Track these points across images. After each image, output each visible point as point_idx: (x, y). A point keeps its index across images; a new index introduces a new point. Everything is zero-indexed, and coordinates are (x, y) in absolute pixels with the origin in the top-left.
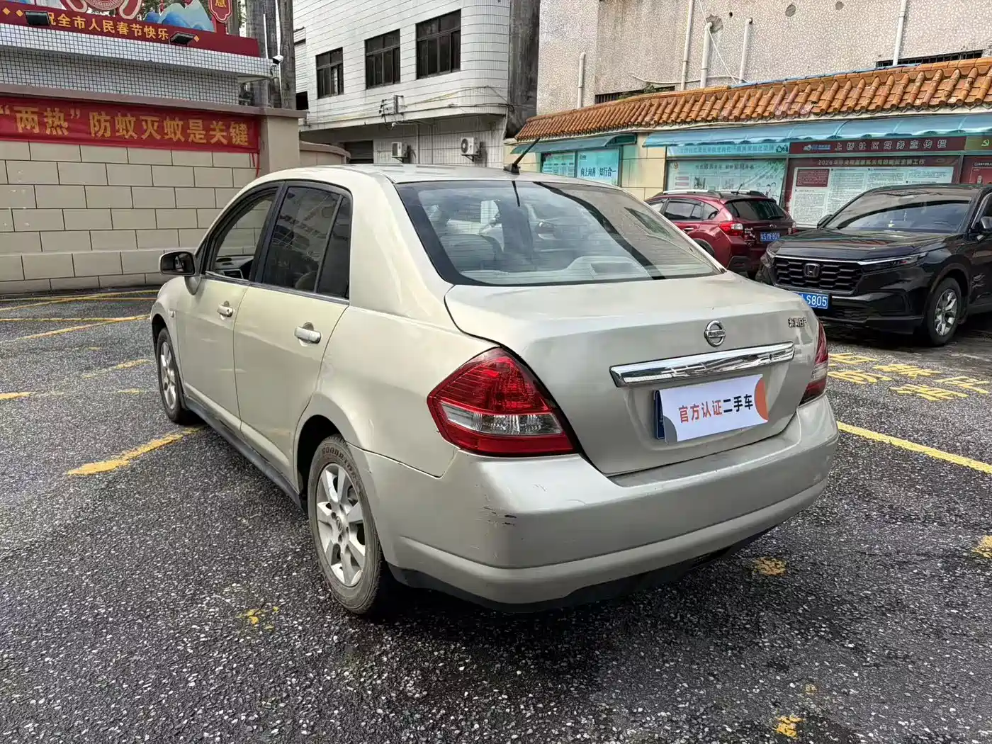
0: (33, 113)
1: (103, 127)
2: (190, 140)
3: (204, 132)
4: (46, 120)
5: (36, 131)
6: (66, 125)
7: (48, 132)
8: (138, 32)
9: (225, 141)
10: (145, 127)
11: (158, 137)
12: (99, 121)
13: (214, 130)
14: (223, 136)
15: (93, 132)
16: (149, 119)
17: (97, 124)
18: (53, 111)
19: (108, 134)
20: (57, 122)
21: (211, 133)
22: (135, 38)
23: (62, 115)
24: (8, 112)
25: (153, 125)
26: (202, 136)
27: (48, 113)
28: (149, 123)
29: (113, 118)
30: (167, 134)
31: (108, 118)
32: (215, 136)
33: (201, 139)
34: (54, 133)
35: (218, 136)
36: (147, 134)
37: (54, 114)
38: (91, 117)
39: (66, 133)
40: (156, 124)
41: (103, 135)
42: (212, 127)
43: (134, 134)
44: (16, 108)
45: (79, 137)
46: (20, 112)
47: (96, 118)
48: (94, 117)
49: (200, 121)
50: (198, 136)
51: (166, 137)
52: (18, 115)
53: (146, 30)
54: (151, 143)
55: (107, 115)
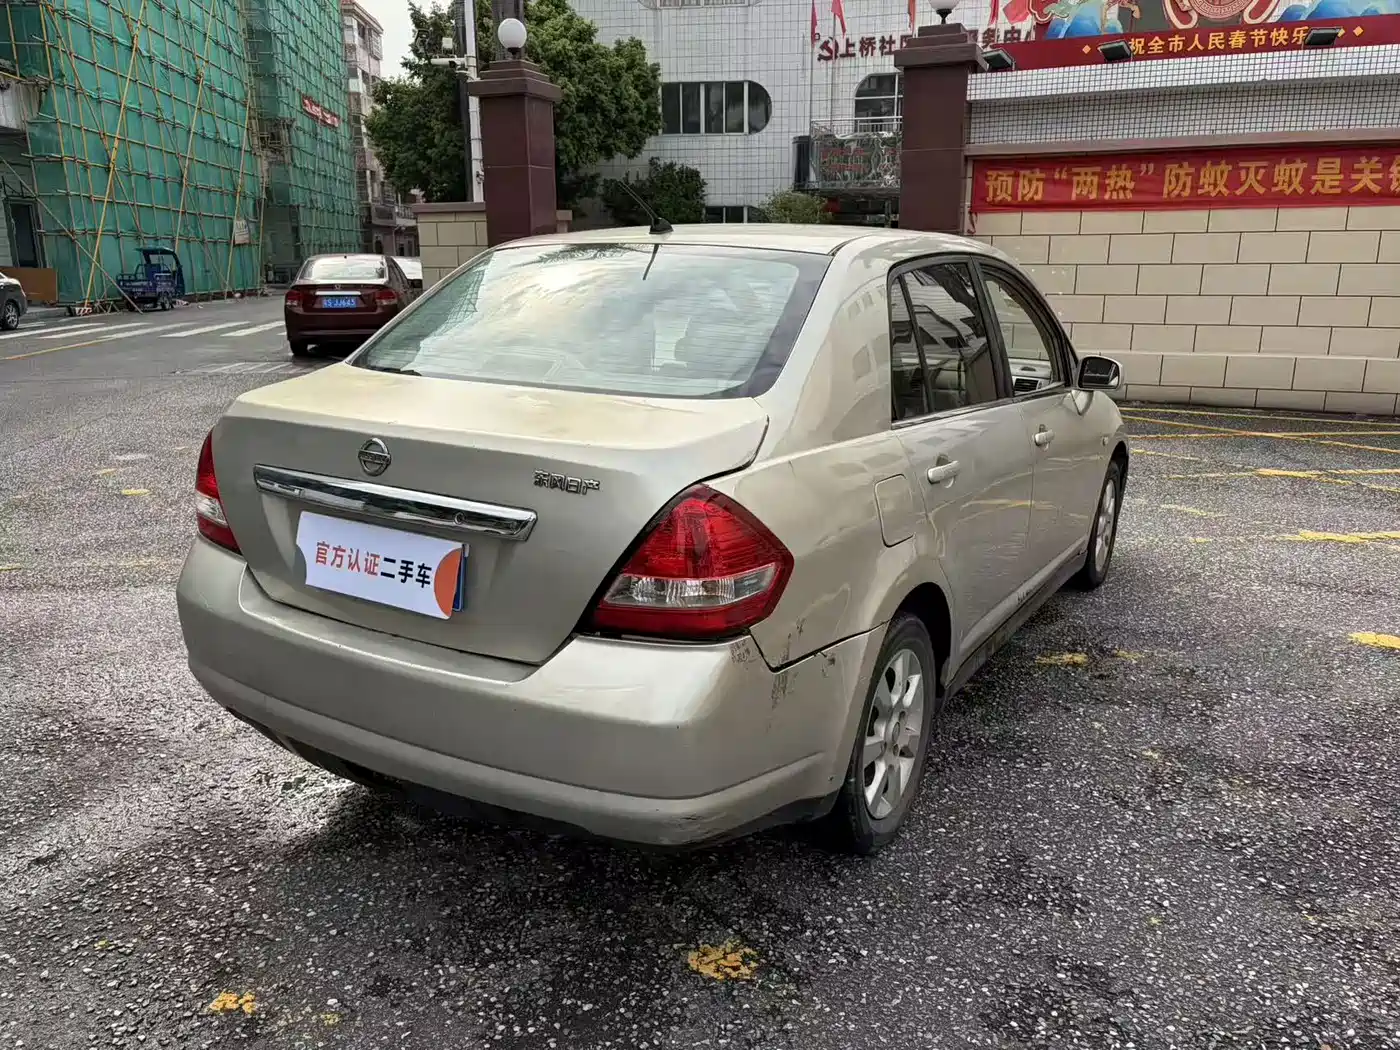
0: (1094, 174)
1: (1181, 183)
2: (1313, 192)
3: (1341, 177)
4: (1107, 182)
5: (1093, 196)
6: (1131, 185)
7: (1107, 197)
8: (1260, 40)
9: (1375, 188)
10: (1243, 178)
11: (1261, 190)
12: (1177, 177)
13: (1361, 171)
14: (1373, 180)
15: (1165, 191)
16: (1253, 165)
17: (1173, 179)
18: (1118, 169)
19: (1187, 193)
20: (1121, 183)
21: (1354, 176)
22: (1256, 51)
23: (1129, 174)
24: (1064, 176)
25: (1256, 173)
26: (1337, 183)
27: (1113, 173)
28: (1252, 171)
29: (1198, 171)
30: (1276, 185)
31: (1192, 170)
32: (1359, 180)
33: (1332, 187)
34: (1115, 197)
35: (1366, 180)
36: (1246, 186)
37: (1120, 173)
38: (1168, 172)
39: (1129, 196)
40: (1262, 171)
41: (1179, 195)
42: (1356, 166)
43: (1224, 190)
44: (1075, 170)
45: (1148, 200)
46: (1078, 174)
47: (1173, 173)
48: (1172, 169)
49: (1338, 161)
50: (1327, 184)
51: (1274, 189)
52: (1075, 179)
53: (1274, 34)
54: (1250, 201)
55: (1190, 165)
